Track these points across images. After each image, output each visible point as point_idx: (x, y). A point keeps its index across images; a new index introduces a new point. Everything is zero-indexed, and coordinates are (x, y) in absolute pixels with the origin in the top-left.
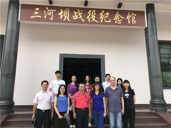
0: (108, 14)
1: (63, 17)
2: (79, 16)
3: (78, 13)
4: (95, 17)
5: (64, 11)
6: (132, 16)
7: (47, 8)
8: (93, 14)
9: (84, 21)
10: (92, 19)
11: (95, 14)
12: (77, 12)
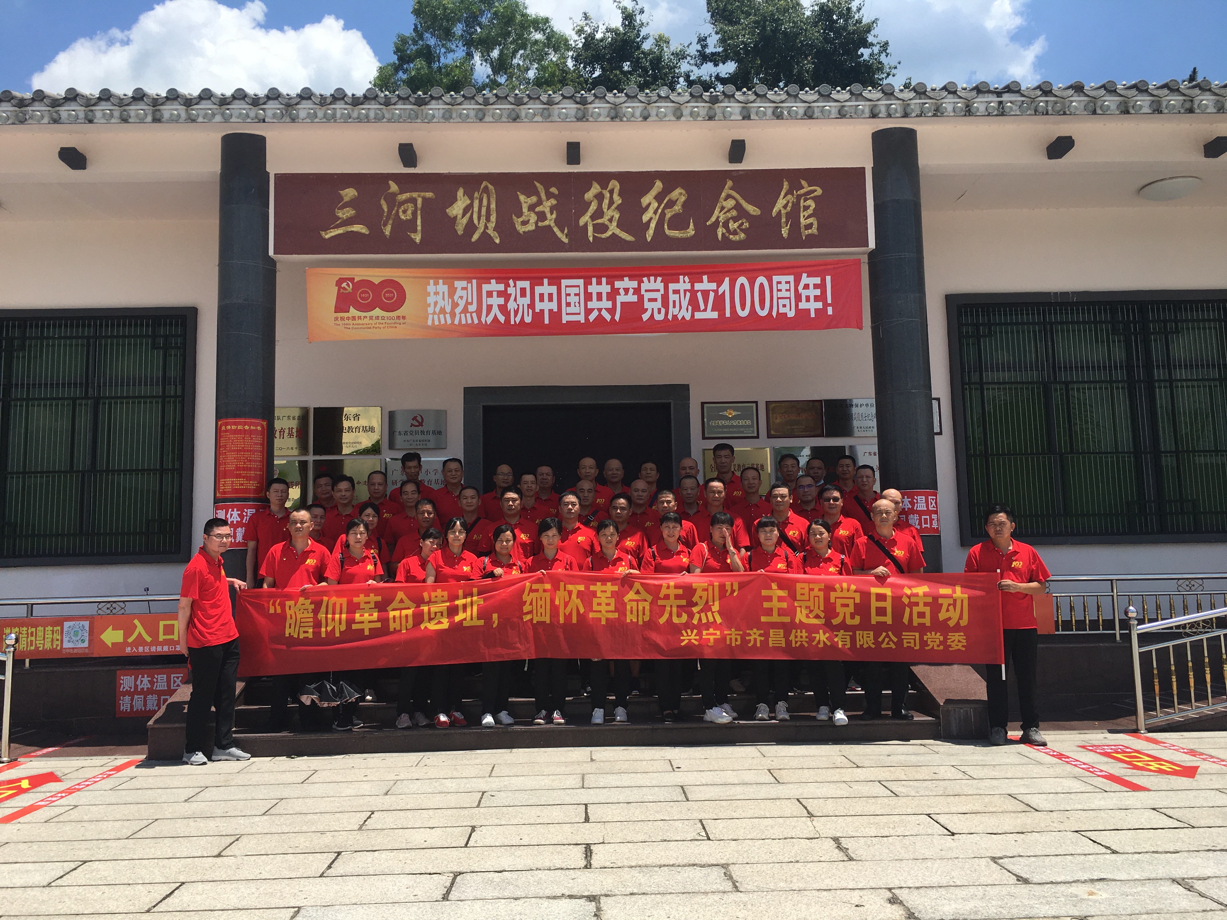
0: (679, 194)
1: (471, 227)
2: (542, 216)
3: (540, 203)
4: (617, 216)
5: (472, 199)
6: (799, 197)
7: (394, 187)
8: (611, 202)
9: (565, 240)
10: (602, 228)
11: (618, 200)
12: (534, 199)
